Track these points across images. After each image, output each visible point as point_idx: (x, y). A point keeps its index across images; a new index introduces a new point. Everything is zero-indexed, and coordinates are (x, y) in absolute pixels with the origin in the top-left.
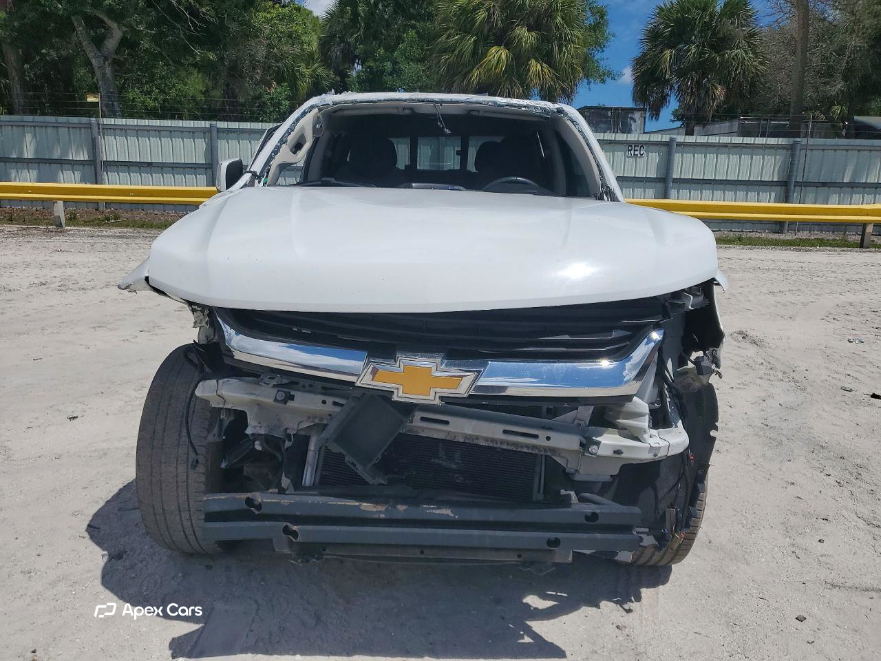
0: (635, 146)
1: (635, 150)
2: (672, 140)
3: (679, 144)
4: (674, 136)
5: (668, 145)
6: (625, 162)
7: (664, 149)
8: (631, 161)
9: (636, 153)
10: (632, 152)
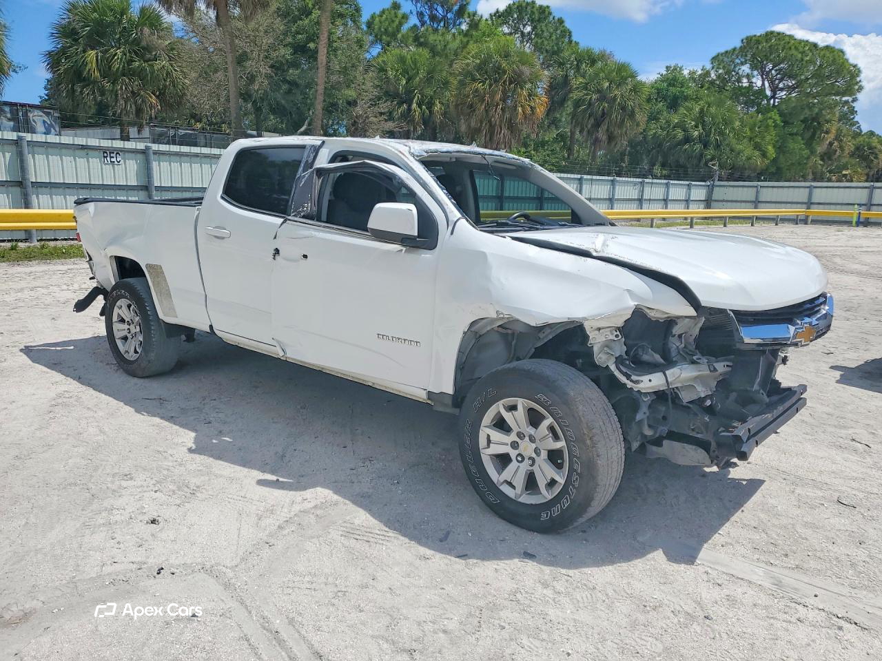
0: (110, 153)
1: (111, 157)
2: (147, 148)
3: (155, 153)
4: (149, 145)
5: (144, 152)
6: (102, 169)
7: (140, 156)
8: (108, 169)
9: (112, 160)
10: (108, 159)
